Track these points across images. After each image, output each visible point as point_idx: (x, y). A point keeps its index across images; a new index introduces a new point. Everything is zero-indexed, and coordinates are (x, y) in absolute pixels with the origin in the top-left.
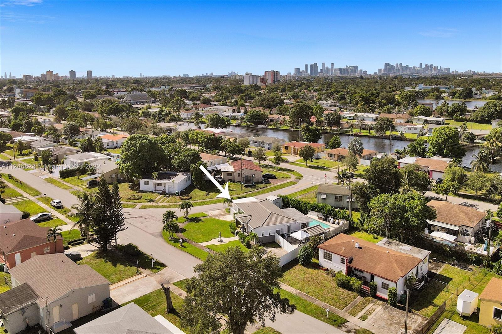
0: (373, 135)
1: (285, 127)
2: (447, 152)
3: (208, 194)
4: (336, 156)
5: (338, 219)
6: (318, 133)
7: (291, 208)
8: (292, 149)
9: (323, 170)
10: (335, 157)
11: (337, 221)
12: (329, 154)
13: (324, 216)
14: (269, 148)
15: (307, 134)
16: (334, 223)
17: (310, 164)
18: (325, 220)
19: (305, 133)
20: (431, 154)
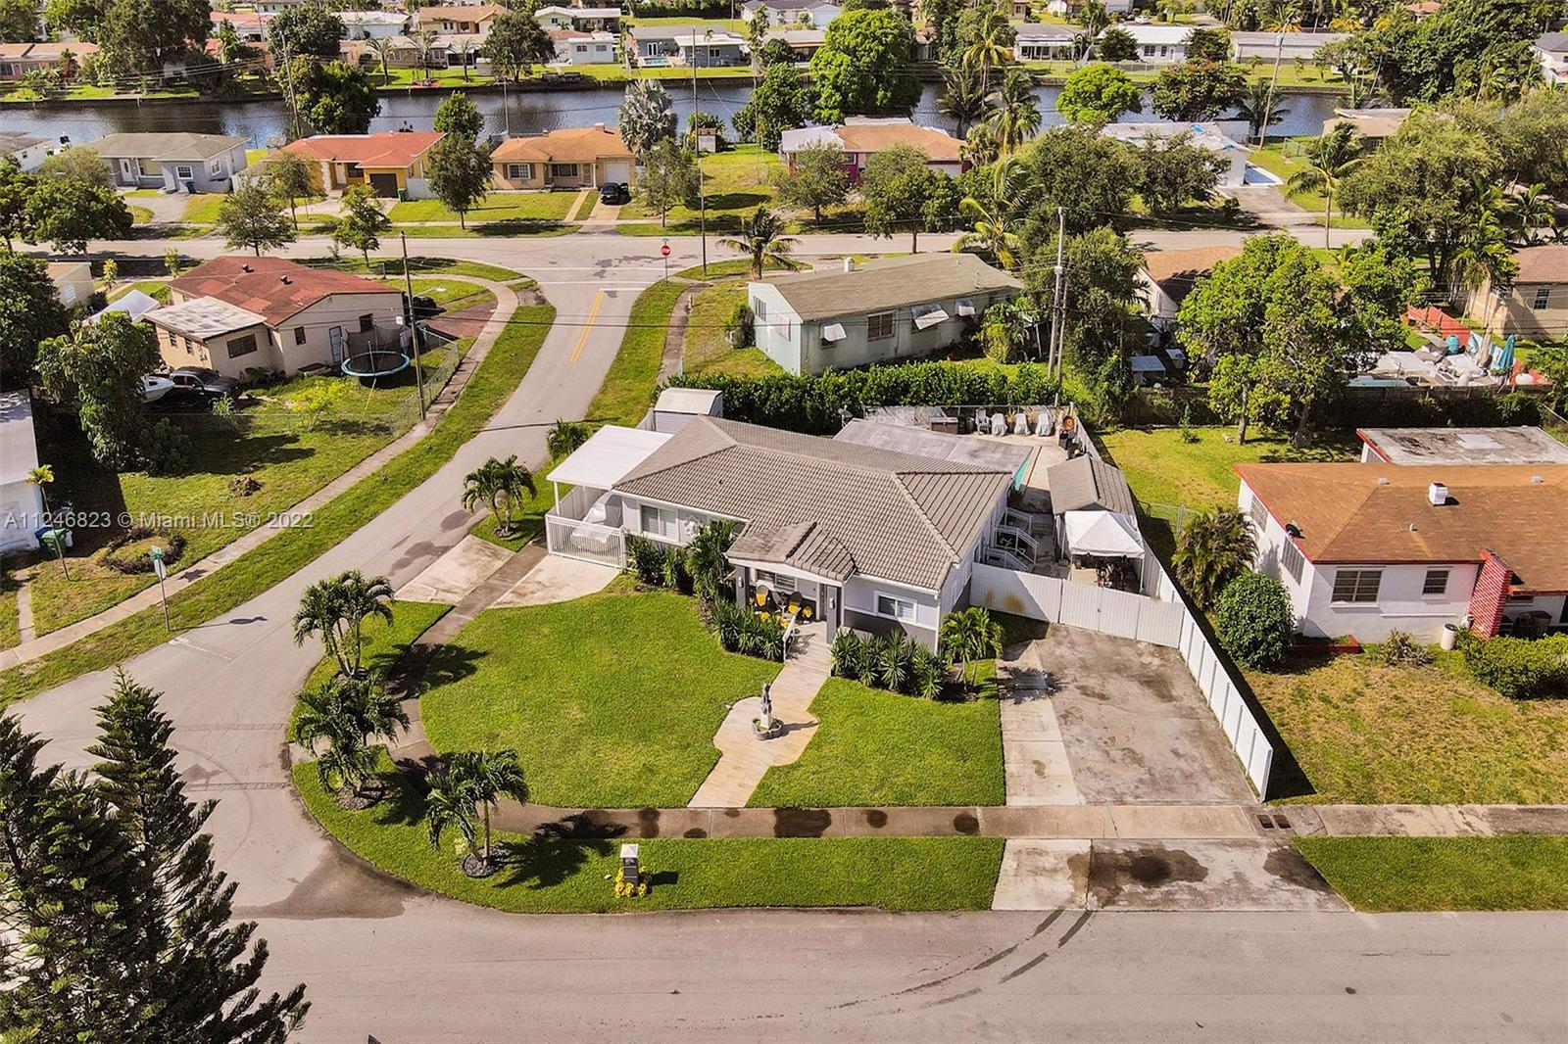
0: (479, 82)
1: (90, 93)
2: (885, 96)
3: (254, 486)
4: (540, 172)
5: (1022, 411)
6: (365, 89)
7: (847, 420)
8: (325, 169)
9: (548, 233)
10: (533, 176)
11: (1021, 420)
12: (505, 165)
13: (950, 412)
14: (190, 185)
15: (325, 100)
16: (1013, 432)
17: (473, 219)
18: (965, 429)
19: (315, 100)
20: (836, 112)
